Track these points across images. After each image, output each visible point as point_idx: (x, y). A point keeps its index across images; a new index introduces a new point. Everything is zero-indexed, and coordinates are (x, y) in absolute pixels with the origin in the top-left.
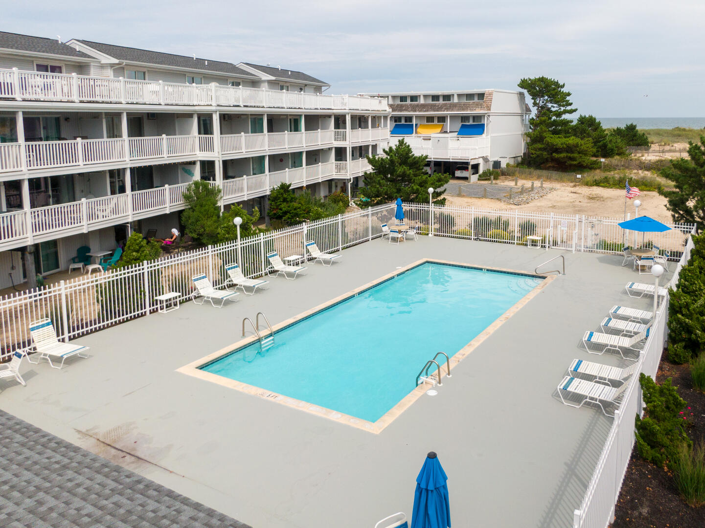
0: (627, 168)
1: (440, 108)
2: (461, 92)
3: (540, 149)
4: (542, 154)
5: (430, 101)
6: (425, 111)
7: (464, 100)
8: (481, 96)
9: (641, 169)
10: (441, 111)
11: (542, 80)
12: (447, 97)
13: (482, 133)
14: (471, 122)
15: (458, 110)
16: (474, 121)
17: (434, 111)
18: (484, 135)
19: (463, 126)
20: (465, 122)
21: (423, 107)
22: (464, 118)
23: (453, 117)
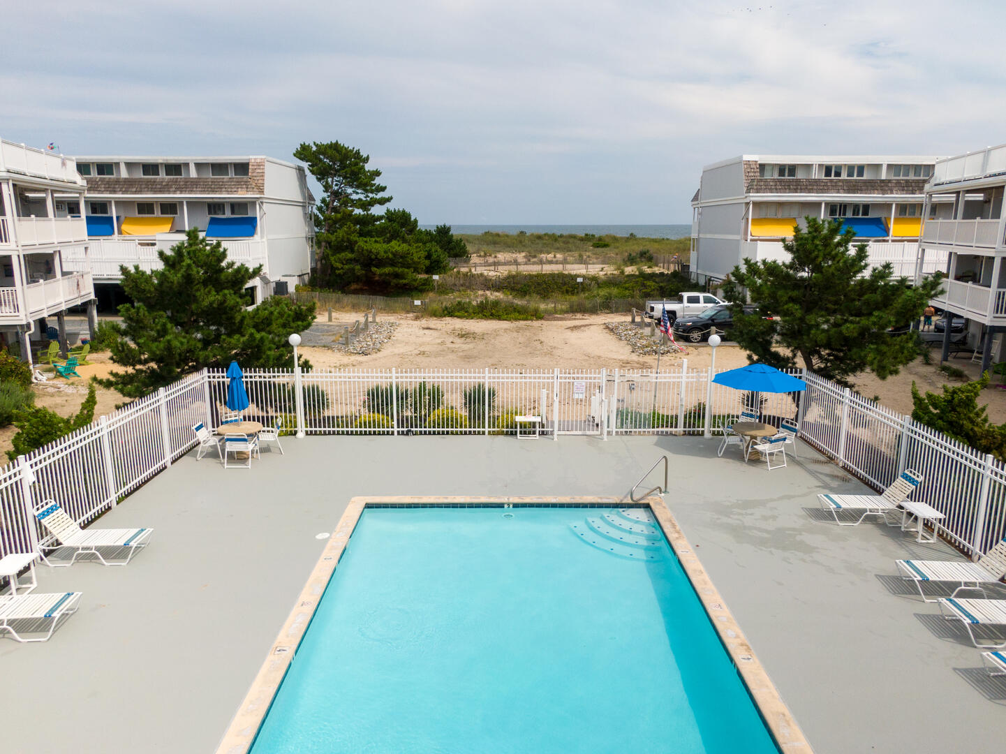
0: (469, 287)
1: (165, 188)
2: (202, 158)
3: (350, 261)
4: (354, 269)
5: (139, 174)
6: (136, 192)
7: (209, 175)
8: (242, 168)
9: (489, 289)
10: (169, 192)
11: (335, 147)
12: (174, 169)
13: (251, 233)
14: (228, 214)
15: (203, 192)
16: (233, 213)
17: (155, 192)
18: (257, 237)
19: (213, 221)
20: (215, 213)
21: (128, 185)
22: (214, 207)
23: (192, 204)
